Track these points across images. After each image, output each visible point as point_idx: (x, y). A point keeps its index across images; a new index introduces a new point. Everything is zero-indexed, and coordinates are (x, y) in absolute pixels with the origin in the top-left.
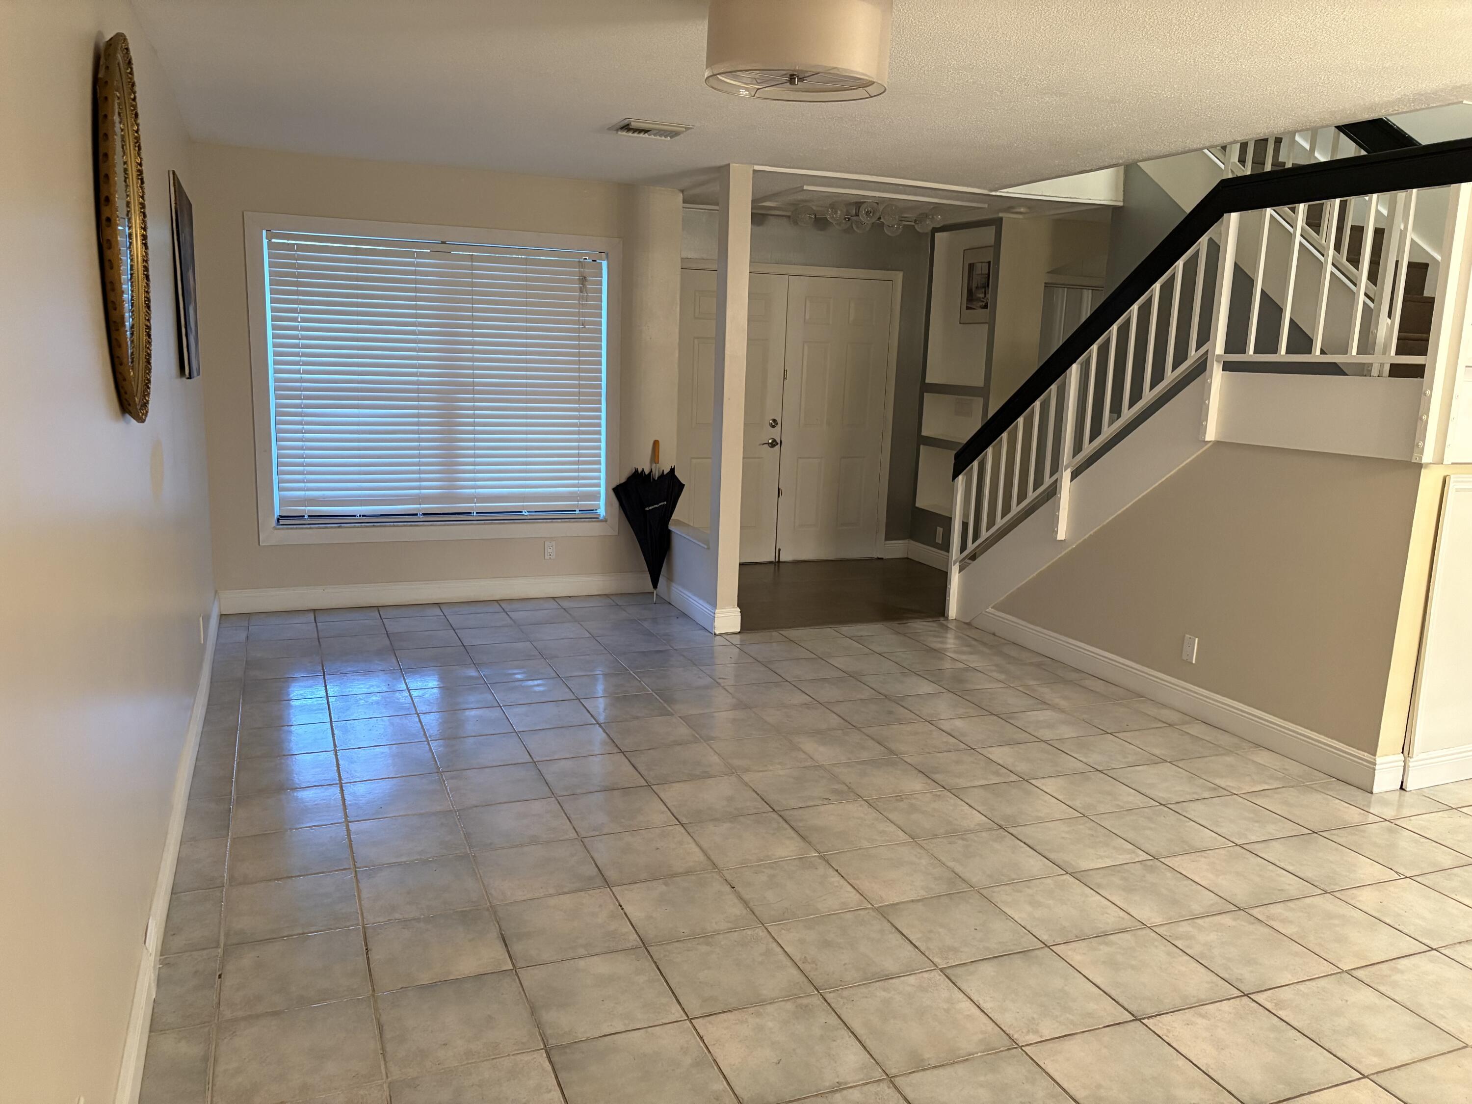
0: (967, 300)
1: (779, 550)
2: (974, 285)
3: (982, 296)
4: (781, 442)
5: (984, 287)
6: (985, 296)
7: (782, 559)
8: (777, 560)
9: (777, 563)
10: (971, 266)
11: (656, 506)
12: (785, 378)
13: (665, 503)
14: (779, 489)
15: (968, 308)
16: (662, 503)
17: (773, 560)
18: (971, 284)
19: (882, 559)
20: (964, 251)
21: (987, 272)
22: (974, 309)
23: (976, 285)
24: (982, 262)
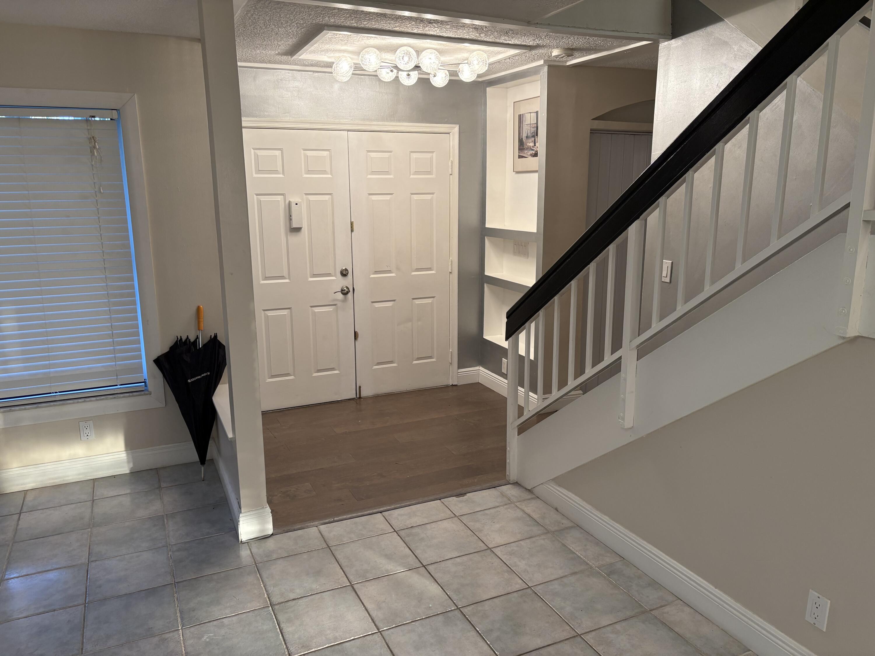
0: (519, 149)
1: (360, 387)
2: (524, 135)
3: (532, 144)
4: (354, 289)
5: (533, 136)
6: (535, 145)
7: (364, 394)
8: (358, 396)
9: (359, 399)
10: (521, 117)
11: (199, 377)
12: (352, 231)
13: (209, 373)
14: (355, 333)
15: (520, 157)
16: (205, 375)
17: (355, 396)
18: (521, 134)
19: (456, 385)
20: (514, 103)
21: (535, 122)
22: (527, 157)
23: (526, 135)
24: (530, 113)
